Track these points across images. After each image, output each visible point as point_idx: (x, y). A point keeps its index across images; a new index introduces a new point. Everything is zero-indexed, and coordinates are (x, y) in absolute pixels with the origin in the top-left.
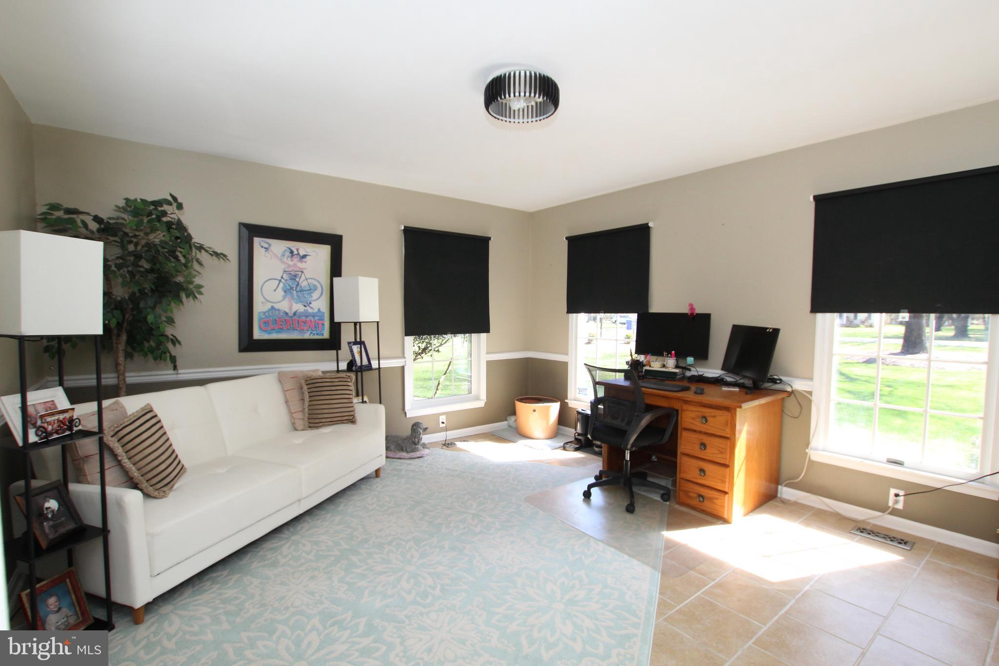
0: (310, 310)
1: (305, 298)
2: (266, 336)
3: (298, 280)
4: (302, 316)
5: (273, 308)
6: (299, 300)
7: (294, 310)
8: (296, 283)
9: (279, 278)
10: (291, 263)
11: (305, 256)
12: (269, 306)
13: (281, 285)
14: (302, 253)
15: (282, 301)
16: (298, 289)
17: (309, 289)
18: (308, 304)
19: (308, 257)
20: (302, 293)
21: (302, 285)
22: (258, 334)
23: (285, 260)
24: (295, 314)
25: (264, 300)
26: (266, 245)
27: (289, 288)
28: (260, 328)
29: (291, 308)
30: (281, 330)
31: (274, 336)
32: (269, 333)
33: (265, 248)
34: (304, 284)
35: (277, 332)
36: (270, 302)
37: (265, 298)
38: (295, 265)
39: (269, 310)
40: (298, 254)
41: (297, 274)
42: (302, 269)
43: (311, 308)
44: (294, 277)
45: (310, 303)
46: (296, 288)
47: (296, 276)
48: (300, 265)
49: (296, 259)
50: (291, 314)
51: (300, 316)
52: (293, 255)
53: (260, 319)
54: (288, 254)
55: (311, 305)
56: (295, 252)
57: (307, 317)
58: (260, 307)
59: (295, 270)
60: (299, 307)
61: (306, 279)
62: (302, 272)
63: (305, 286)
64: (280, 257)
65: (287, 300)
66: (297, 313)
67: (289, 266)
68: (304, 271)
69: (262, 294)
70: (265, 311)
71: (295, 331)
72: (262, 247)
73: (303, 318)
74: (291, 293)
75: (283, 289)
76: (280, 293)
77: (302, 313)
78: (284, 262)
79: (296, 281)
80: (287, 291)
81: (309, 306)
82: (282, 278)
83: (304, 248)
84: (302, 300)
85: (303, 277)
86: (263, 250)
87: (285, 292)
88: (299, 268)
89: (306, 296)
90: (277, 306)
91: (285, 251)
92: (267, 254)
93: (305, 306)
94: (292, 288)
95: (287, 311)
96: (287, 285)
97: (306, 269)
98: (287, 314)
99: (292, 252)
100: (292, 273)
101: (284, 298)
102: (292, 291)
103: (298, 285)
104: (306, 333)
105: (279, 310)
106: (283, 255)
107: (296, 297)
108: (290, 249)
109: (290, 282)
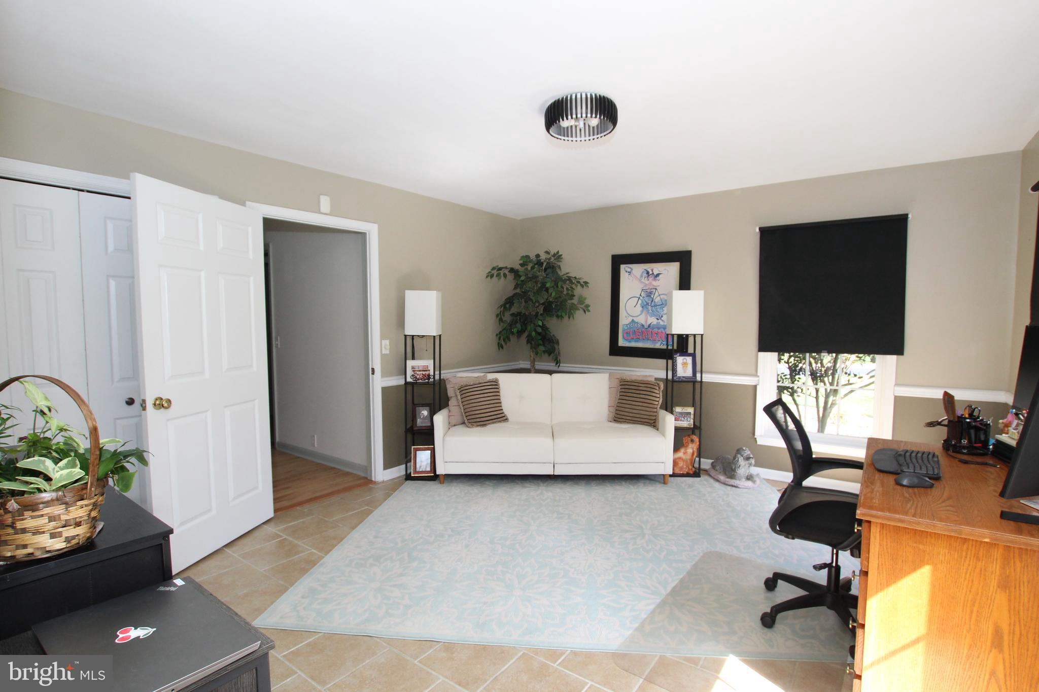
0: (662, 323)
1: (658, 312)
2: (627, 344)
3: (652, 296)
4: (655, 328)
5: (633, 320)
6: (653, 315)
7: (649, 323)
8: (651, 300)
9: (639, 296)
10: (647, 282)
11: (658, 275)
12: (630, 319)
13: (640, 301)
14: (656, 272)
15: (640, 315)
16: (653, 305)
17: (661, 303)
18: (659, 318)
19: (660, 276)
20: (656, 307)
21: (656, 301)
22: (622, 342)
23: (643, 280)
24: (649, 326)
25: (627, 315)
26: (629, 270)
27: (646, 304)
28: (624, 338)
29: (646, 321)
30: (638, 340)
31: (633, 344)
32: (630, 342)
33: (629, 272)
34: (657, 300)
35: (635, 341)
36: (631, 316)
37: (628, 313)
38: (651, 283)
39: (630, 323)
40: (653, 274)
41: (652, 292)
42: (655, 286)
43: (663, 320)
44: (649, 294)
45: (662, 316)
46: (651, 303)
47: (651, 293)
48: (655, 283)
49: (651, 279)
50: (646, 326)
51: (653, 328)
52: (649, 276)
53: (624, 330)
54: (645, 275)
55: (662, 318)
56: (651, 273)
57: (659, 328)
58: (624, 320)
59: (651, 287)
60: (652, 320)
61: (659, 295)
62: (656, 289)
63: (658, 302)
64: (639, 277)
65: (643, 314)
66: (651, 326)
67: (646, 285)
68: (658, 288)
69: (626, 311)
70: (627, 323)
71: (649, 341)
72: (626, 272)
73: (656, 330)
74: (647, 308)
75: (641, 304)
76: (639, 308)
77: (654, 325)
78: (642, 282)
79: (651, 297)
80: (644, 307)
81: (661, 319)
82: (640, 295)
83: (657, 268)
84: (655, 314)
85: (657, 294)
86: (628, 274)
87: (642, 307)
88: (654, 286)
89: (658, 310)
90: (636, 319)
91: (643, 272)
92: (630, 277)
93: (658, 319)
94: (647, 304)
95: (644, 324)
96: (644, 302)
97: (659, 286)
98: (643, 326)
99: (648, 273)
100: (648, 291)
101: (642, 312)
102: (648, 306)
103: (652, 301)
104: (657, 343)
105: (637, 323)
106: (642, 276)
107: (650, 311)
108: (647, 271)
109: (647, 299)
